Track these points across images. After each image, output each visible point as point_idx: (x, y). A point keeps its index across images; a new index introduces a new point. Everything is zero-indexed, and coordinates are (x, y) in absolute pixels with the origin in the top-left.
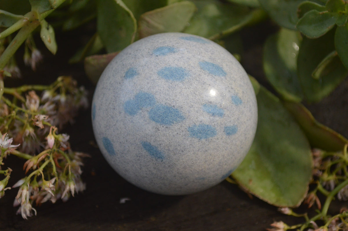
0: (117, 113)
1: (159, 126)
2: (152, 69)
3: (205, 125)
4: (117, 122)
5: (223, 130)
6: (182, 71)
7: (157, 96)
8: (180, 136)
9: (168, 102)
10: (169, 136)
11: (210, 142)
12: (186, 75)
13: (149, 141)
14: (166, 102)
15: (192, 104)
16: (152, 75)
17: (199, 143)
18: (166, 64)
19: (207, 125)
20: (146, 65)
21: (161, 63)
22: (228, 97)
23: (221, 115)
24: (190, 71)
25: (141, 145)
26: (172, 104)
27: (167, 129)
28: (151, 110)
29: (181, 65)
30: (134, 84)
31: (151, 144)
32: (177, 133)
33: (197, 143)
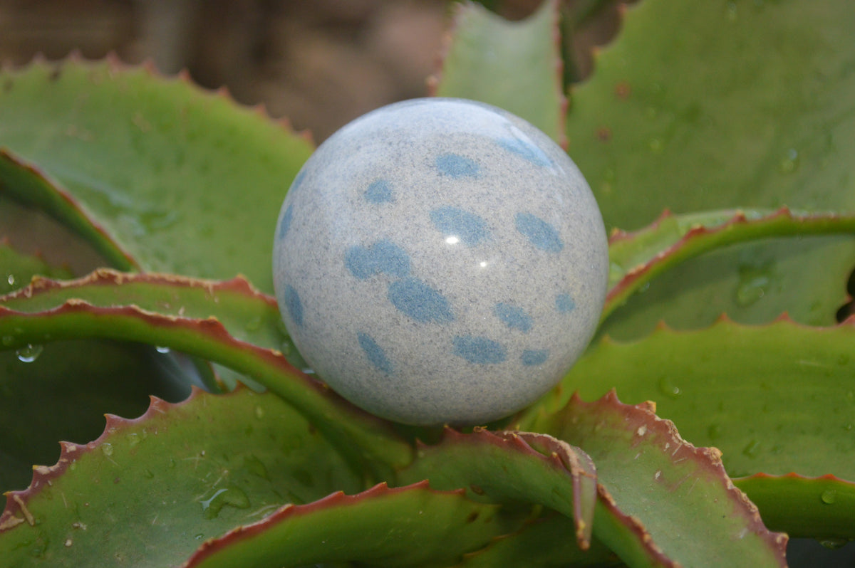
0: (330, 260)
1: (402, 317)
2: (423, 202)
3: (489, 341)
4: (324, 275)
5: (519, 355)
6: (479, 226)
7: (416, 262)
8: (436, 347)
9: (434, 279)
10: (414, 341)
11: (489, 371)
12: (484, 235)
13: (373, 336)
14: (429, 277)
15: (477, 296)
16: (417, 215)
17: (465, 369)
18: (453, 201)
19: (493, 342)
20: (415, 187)
21: (443, 195)
22: (550, 296)
23: (525, 328)
24: (494, 229)
25: (356, 337)
26: (438, 286)
27: (414, 327)
28: (396, 284)
29: (480, 211)
30: (378, 218)
31: (375, 342)
32: (431, 341)
33: (463, 367)
